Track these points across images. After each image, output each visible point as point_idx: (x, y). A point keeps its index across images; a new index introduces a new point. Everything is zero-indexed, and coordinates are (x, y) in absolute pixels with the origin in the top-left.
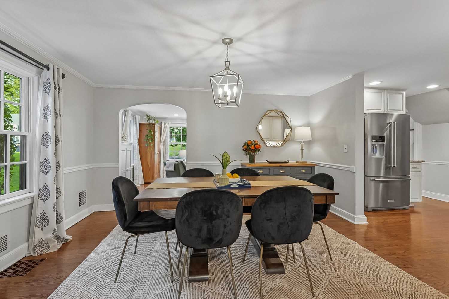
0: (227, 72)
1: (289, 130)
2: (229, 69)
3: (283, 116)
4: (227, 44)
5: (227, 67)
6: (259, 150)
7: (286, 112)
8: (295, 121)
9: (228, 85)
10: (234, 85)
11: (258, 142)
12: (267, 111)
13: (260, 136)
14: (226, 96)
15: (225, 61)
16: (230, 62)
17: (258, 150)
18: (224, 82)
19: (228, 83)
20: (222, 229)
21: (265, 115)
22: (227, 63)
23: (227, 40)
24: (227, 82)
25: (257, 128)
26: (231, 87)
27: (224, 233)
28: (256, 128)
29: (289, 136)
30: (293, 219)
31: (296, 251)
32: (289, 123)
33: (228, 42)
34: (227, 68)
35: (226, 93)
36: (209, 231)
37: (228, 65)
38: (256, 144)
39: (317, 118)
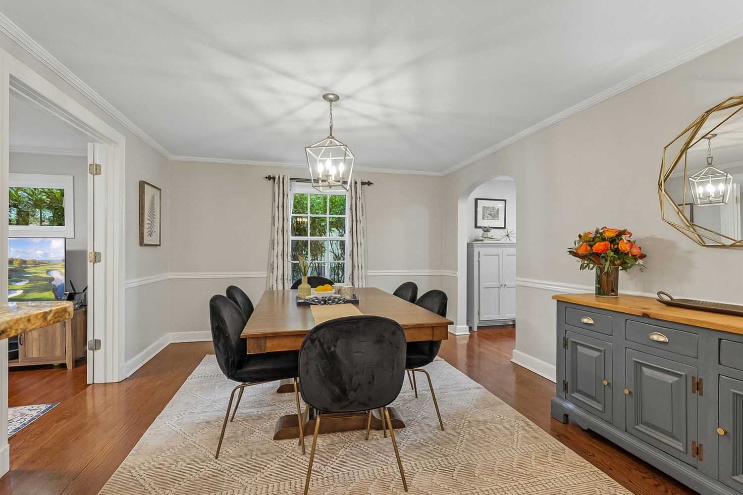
0: (331, 142)
4: (331, 101)
9: (332, 160)
10: (340, 159)
14: (328, 176)
18: (326, 155)
19: (332, 157)
23: (331, 96)
24: (330, 155)
26: (336, 163)
33: (331, 99)
34: (331, 136)
35: (328, 172)
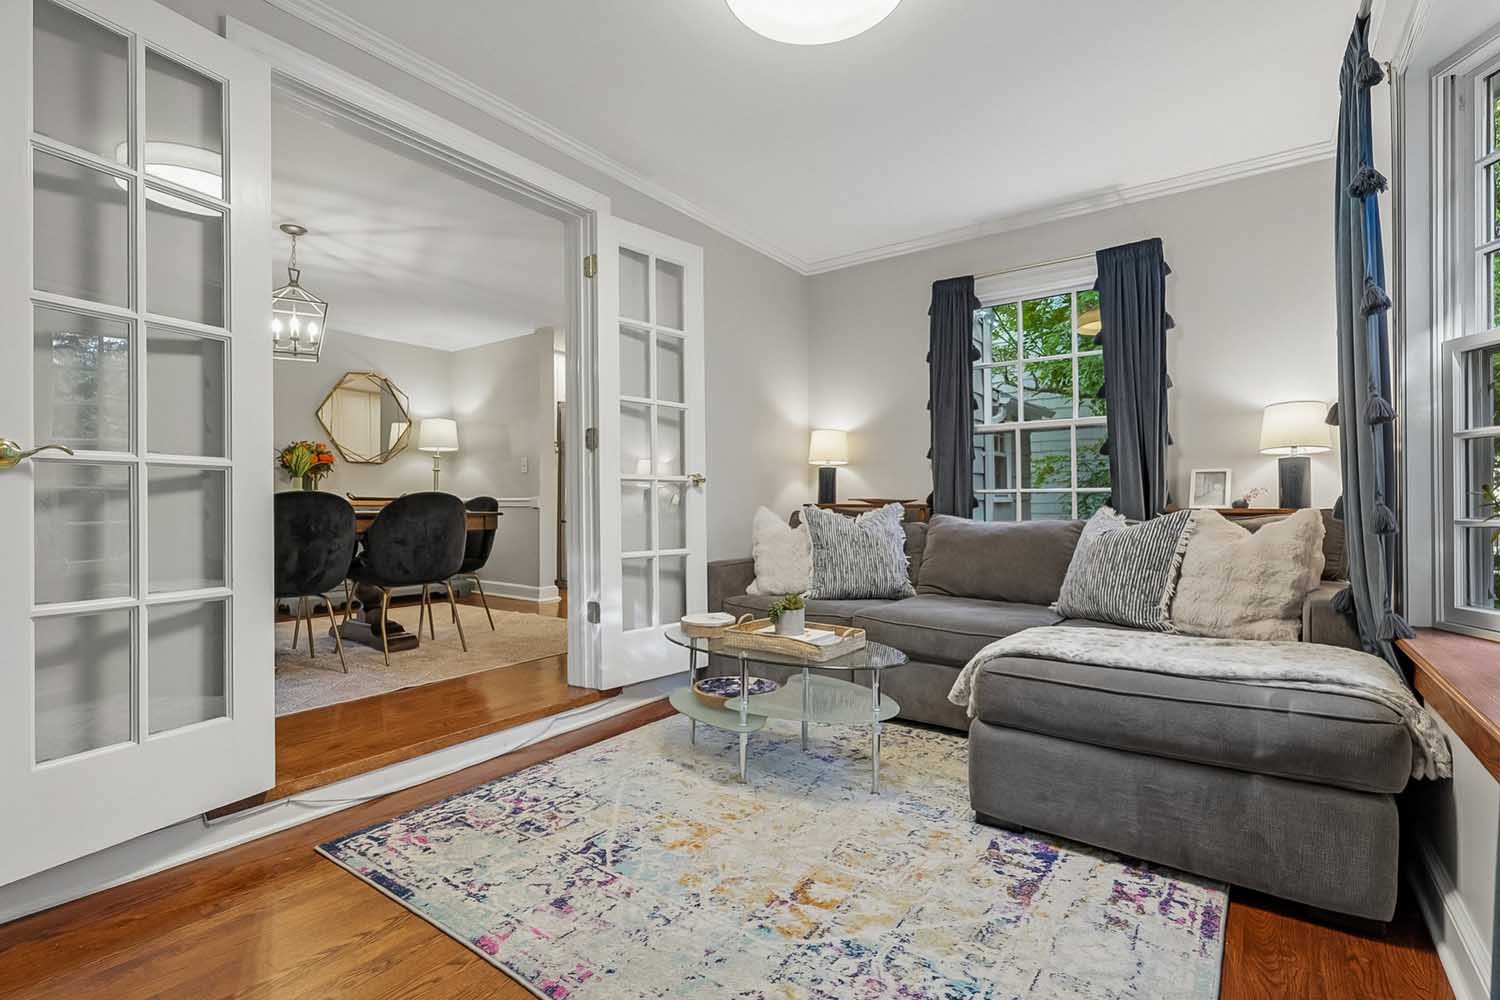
0: (294, 291)
1: (404, 426)
2: (298, 286)
3: (387, 389)
4: (293, 235)
5: (292, 281)
6: (329, 468)
7: (397, 381)
8: (419, 402)
11: (324, 446)
12: (348, 373)
13: (330, 435)
14: (295, 340)
15: (289, 269)
16: (299, 272)
17: (325, 467)
20: (324, 556)
21: (338, 385)
22: (294, 274)
23: (295, 228)
25: (320, 414)
27: (327, 562)
28: (317, 413)
29: (405, 439)
30: (437, 539)
31: (438, 625)
32: (405, 411)
33: (295, 232)
34: (294, 283)
35: (295, 333)
36: (302, 558)
37: (294, 278)
38: (322, 453)
39: (472, 402)
